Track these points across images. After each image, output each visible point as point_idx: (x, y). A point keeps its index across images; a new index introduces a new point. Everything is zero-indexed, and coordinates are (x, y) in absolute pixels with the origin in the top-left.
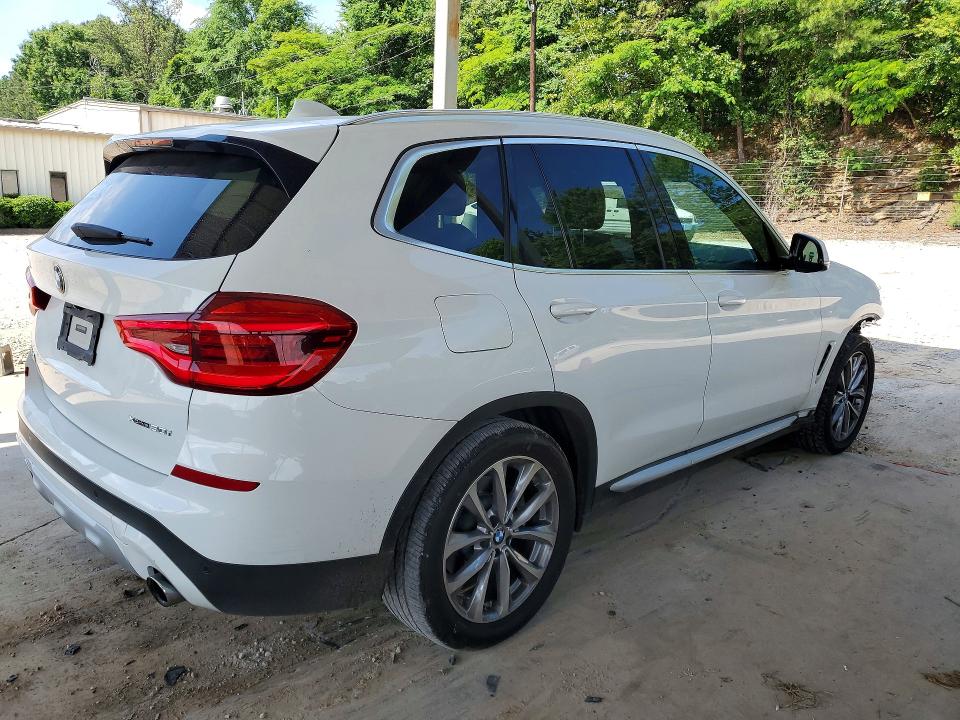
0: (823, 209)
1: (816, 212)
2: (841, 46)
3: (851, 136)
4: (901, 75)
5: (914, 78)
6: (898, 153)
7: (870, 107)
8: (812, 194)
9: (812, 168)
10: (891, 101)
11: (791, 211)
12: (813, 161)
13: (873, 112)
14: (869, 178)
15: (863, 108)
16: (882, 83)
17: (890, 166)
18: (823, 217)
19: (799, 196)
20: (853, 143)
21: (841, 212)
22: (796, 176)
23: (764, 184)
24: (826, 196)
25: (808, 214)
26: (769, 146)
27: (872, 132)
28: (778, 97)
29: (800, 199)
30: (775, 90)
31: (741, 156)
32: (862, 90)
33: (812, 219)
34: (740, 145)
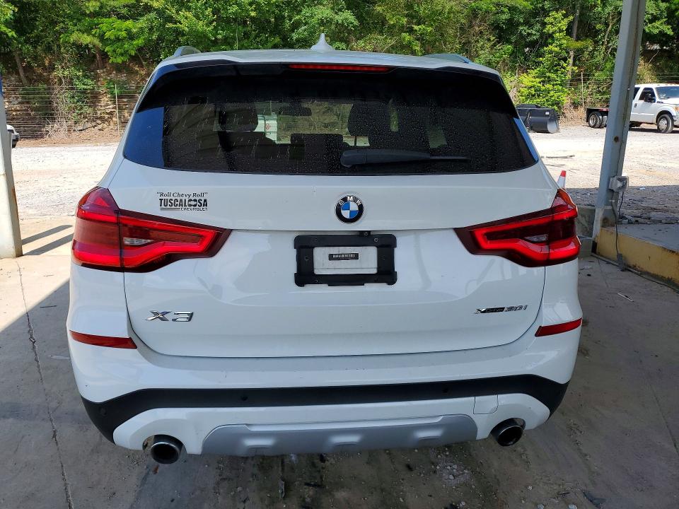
0: (99, 122)
1: (94, 124)
2: (90, 4)
3: (105, 70)
4: (134, 30)
5: (143, 33)
6: (139, 83)
7: (119, 51)
8: (89, 110)
9: (84, 92)
10: (131, 47)
11: (76, 123)
12: (85, 87)
13: (122, 54)
14: (125, 100)
15: (114, 51)
16: (124, 34)
17: (135, 92)
18: (100, 127)
19: (80, 112)
20: (108, 75)
21: (112, 123)
22: (73, 97)
23: (50, 102)
24: (99, 112)
25: (89, 125)
26: (45, 74)
27: (119, 68)
28: (46, 37)
29: (81, 114)
30: (42, 31)
31: (25, 81)
32: (112, 37)
33: (92, 129)
34: (21, 72)
